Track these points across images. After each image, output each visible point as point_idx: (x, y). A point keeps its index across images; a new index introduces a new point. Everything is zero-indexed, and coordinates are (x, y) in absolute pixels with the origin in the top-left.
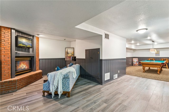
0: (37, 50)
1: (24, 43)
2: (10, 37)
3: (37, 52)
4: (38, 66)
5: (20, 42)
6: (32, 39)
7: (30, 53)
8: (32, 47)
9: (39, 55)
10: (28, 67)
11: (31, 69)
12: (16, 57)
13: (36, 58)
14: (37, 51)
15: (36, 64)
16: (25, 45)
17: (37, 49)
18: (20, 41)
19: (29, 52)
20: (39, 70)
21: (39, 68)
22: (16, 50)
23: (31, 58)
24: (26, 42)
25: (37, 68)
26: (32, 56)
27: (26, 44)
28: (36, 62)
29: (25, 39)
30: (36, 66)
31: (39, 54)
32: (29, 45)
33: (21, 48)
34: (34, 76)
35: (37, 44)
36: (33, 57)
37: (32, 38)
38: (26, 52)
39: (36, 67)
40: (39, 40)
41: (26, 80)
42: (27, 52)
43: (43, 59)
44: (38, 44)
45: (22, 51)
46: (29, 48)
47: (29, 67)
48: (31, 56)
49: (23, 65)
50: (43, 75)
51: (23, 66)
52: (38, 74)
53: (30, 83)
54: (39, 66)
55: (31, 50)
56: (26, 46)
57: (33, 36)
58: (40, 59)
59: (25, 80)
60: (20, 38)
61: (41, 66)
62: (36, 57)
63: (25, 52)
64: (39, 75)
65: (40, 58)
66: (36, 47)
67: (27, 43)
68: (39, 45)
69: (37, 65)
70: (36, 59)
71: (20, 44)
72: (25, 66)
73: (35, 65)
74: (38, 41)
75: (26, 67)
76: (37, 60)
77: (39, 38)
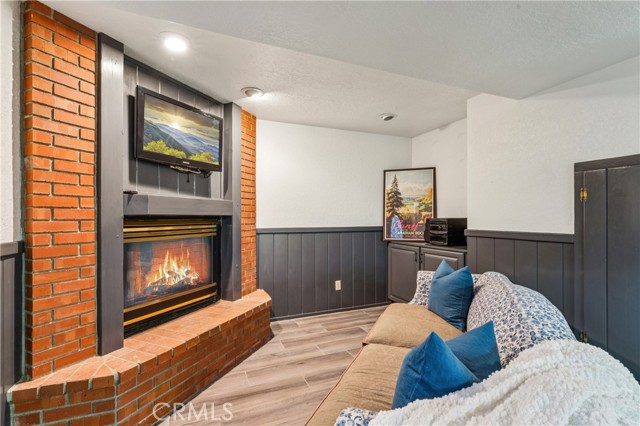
0: (248, 183)
1: (174, 137)
2: (93, 91)
3: (247, 195)
4: (250, 270)
5: (156, 128)
6: (221, 121)
7: (212, 199)
8: (222, 164)
9: (254, 211)
10: (200, 272)
11: (218, 288)
12: (129, 220)
13: (243, 227)
14: (247, 189)
15: (240, 260)
16: (180, 148)
17: (247, 176)
18: (155, 122)
19: (207, 194)
20: (258, 287)
21: (258, 279)
22: (132, 179)
23: (219, 228)
24: (186, 131)
25: (248, 278)
26: (225, 217)
27: (190, 144)
28: (244, 249)
29: (183, 115)
30: (239, 268)
31: (254, 205)
32: (207, 149)
33: (161, 165)
34: (229, 332)
35: (248, 151)
36: (228, 219)
37: (219, 113)
38: (190, 191)
39: (239, 275)
40: (255, 131)
41: (179, 369)
42: (198, 194)
43: (273, 232)
44: (251, 152)
45: (166, 185)
46: (205, 170)
47: (206, 274)
48: (218, 217)
49: (174, 265)
50: (272, 315)
51: (175, 269)
52: (249, 320)
53: (207, 379)
54: (258, 266)
55: (216, 178)
56: (189, 154)
57: (228, 107)
58: (259, 233)
59: (174, 368)
60: (153, 106)
61: (265, 266)
62: (243, 221)
63: (183, 190)
64: (252, 325)
65: (260, 225)
66: (243, 169)
67: (194, 139)
68: (254, 156)
69: (246, 262)
70: (239, 231)
71: (156, 139)
72: (187, 273)
73: (234, 264)
74: (252, 134)
75: (194, 277)
76: (247, 236)
77: (255, 118)
